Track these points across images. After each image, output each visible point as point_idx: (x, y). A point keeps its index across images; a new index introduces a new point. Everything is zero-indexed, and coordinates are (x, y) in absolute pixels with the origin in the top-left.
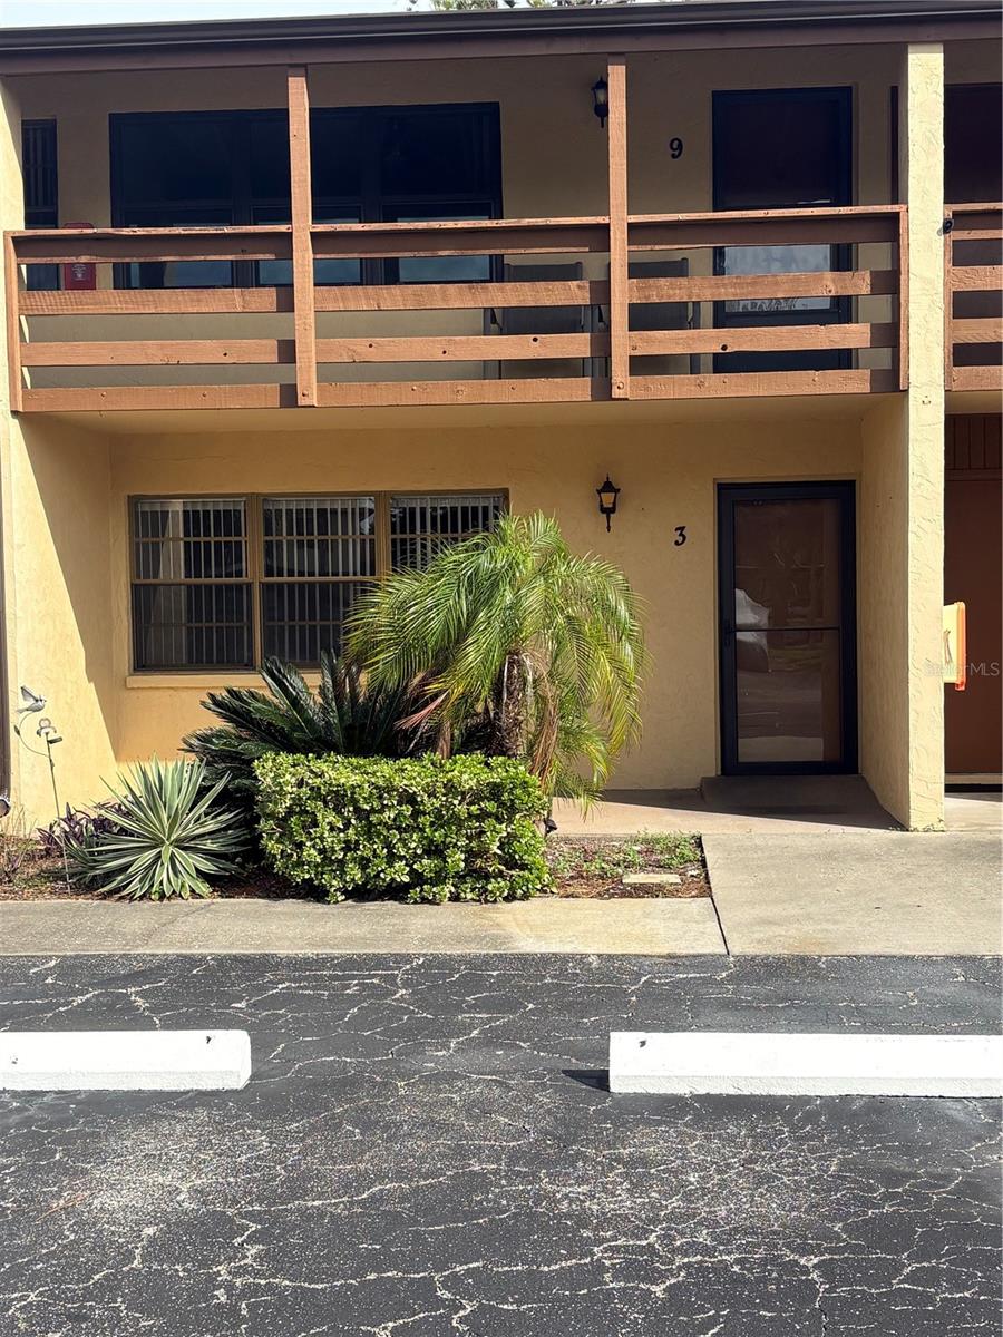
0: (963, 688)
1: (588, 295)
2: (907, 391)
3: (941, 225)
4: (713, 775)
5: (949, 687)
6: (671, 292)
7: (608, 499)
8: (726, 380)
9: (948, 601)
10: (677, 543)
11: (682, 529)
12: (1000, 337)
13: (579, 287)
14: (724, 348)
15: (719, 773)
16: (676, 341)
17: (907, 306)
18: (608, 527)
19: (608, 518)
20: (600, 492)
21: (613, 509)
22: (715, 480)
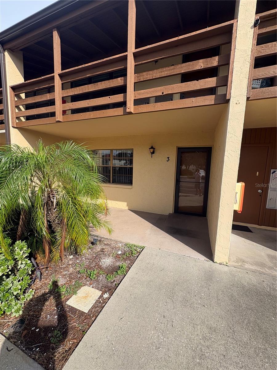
0: (240, 213)
1: (123, 82)
2: (229, 100)
3: (253, 24)
4: (172, 213)
5: (235, 212)
6: (147, 76)
7: (152, 150)
8: (163, 104)
9: (238, 181)
10: (167, 161)
11: (169, 158)
12: (276, 73)
13: (121, 79)
14: (163, 93)
15: (174, 212)
16: (147, 93)
17: (233, 63)
18: (152, 157)
19: (152, 155)
20: (150, 149)
21: (153, 153)
22: (177, 146)
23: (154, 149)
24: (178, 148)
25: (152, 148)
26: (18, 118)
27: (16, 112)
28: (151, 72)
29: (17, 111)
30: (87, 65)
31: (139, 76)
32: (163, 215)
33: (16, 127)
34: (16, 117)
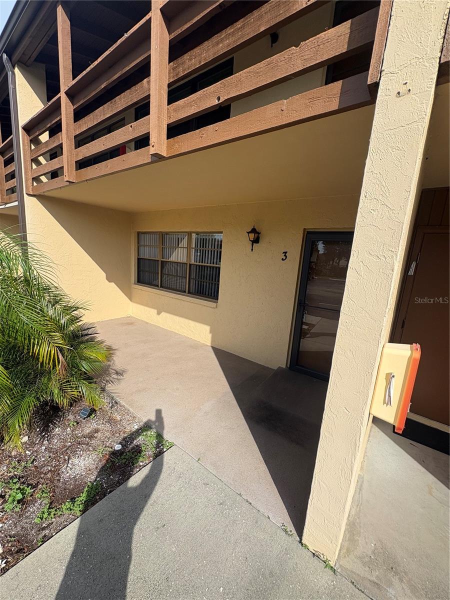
4: (284, 367)
7: (252, 236)
10: (283, 259)
11: (285, 253)
14: (219, 100)
15: (288, 366)
16: (190, 105)
18: (252, 250)
19: (252, 245)
20: (248, 233)
21: (256, 241)
22: (305, 229)
23: (259, 233)
24: (308, 232)
25: (254, 231)
26: (36, 179)
27: (34, 168)
28: (197, 50)
29: (34, 166)
30: (96, 63)
31: (176, 67)
32: (268, 368)
33: (32, 194)
34: (33, 178)
